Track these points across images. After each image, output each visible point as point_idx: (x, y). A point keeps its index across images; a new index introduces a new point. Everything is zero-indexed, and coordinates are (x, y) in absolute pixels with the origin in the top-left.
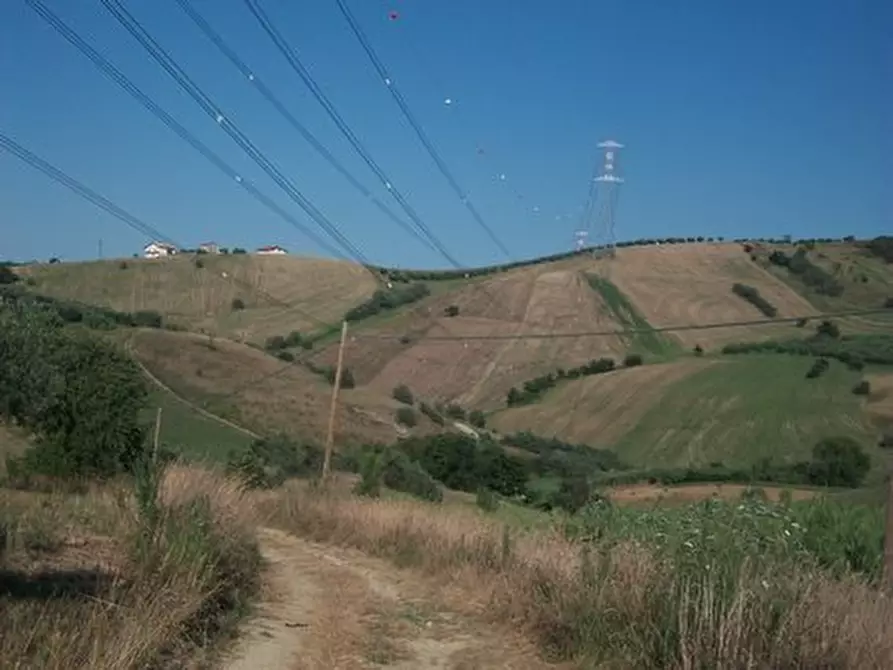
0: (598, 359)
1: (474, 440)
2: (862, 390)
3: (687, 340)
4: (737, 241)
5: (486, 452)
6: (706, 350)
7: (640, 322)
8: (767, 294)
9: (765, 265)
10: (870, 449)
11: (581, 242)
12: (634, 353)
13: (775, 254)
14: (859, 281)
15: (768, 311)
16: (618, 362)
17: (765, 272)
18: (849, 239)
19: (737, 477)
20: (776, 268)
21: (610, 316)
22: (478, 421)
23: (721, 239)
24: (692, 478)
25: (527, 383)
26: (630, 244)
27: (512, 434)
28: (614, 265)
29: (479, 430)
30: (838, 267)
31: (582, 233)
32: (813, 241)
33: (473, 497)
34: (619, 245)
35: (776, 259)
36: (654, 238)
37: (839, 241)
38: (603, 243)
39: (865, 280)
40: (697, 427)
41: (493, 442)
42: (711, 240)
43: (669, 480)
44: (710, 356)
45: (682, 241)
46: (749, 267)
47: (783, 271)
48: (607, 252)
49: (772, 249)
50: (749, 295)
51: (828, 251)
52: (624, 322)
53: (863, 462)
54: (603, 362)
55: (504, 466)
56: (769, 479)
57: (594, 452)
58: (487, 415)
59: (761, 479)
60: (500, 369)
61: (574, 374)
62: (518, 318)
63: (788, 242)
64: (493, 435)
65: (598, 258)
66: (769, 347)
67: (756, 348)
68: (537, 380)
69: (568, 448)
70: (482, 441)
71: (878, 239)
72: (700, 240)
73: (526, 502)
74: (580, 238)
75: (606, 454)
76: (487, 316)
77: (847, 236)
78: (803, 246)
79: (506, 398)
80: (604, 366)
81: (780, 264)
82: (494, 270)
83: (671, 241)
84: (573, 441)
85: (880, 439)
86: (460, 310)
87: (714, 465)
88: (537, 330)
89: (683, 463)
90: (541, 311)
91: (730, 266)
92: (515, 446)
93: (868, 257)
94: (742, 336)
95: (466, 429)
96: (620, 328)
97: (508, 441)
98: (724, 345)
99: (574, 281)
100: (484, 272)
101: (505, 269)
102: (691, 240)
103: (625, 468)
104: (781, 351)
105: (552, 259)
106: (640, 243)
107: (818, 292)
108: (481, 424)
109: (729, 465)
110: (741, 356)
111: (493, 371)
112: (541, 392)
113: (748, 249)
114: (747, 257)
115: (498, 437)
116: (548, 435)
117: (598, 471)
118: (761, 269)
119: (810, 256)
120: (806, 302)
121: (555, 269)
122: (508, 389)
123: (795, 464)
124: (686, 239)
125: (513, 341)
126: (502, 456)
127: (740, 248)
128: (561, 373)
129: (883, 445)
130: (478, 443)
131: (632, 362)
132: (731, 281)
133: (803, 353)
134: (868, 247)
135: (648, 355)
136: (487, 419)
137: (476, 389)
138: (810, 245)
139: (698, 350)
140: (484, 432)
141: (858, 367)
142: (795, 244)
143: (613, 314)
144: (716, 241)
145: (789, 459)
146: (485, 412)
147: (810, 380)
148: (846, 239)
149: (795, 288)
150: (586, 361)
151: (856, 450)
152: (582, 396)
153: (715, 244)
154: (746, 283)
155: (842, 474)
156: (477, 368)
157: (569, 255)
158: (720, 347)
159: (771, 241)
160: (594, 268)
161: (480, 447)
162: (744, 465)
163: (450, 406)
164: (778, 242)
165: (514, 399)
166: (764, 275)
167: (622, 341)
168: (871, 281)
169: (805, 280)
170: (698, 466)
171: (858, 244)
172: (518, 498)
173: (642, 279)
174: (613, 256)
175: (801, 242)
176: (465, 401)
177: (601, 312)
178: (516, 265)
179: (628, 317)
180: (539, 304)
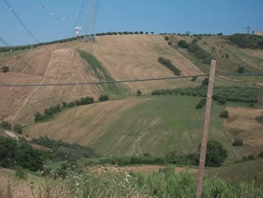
0: (85, 97)
1: (15, 141)
2: (225, 115)
3: (133, 87)
4: (161, 34)
5: (22, 148)
6: (143, 93)
7: (108, 77)
8: (176, 63)
9: (175, 47)
10: (227, 147)
11: (77, 33)
12: (105, 94)
13: (181, 41)
14: (225, 58)
15: (177, 72)
16: (96, 99)
17: (176, 51)
18: (220, 34)
19: (157, 162)
20: (182, 50)
21: (92, 74)
22: (19, 130)
23: (152, 33)
24: (133, 162)
25: (46, 110)
26: (103, 34)
27: (37, 137)
28: (94, 46)
29: (19, 135)
30: (214, 49)
31: (78, 28)
32: (201, 35)
33: (13, 172)
34: (98, 35)
35: (182, 44)
36: (117, 32)
37: (214, 35)
38: (89, 34)
39: (227, 57)
40: (138, 134)
41: (26, 142)
42: (147, 33)
43: (122, 163)
44: (145, 96)
45: (131, 33)
46: (167, 48)
47: (185, 51)
48: (91, 38)
49: (179, 39)
50: (166, 63)
51: (208, 40)
52: (100, 77)
53: (224, 154)
54: (88, 98)
55: (32, 155)
56: (175, 163)
57: (82, 147)
58: (24, 127)
59: (171, 162)
60: (31, 101)
61: (71, 105)
62: (42, 75)
63: (188, 35)
64: (26, 138)
65: (86, 42)
66: (176, 92)
67: (170, 92)
68: (51, 108)
69: (67, 146)
70: (20, 142)
71: (235, 35)
72: (141, 33)
73: (43, 175)
74: (77, 30)
75: (88, 149)
76: (25, 73)
77: (218, 33)
78: (196, 38)
79: (34, 118)
80: (88, 101)
81: (184, 47)
82: (29, 47)
83: (125, 33)
84: (70, 142)
85: (233, 141)
86: (10, 69)
87: (145, 155)
88: (52, 81)
89: (130, 154)
90: (55, 70)
91: (157, 48)
92: (39, 144)
93: (230, 44)
94: (163, 85)
95: (11, 134)
96: (97, 80)
97: (35, 141)
98: (153, 90)
99: (73, 54)
100: (24, 48)
101: (35, 46)
102: (136, 33)
103: (98, 156)
104: (183, 94)
105: (61, 42)
106: (109, 34)
107: (203, 62)
108: (20, 132)
109: (154, 155)
110: (162, 96)
111: (27, 103)
112: (54, 115)
113: (167, 39)
114: (166, 43)
115: (29, 139)
116: (56, 139)
117: (84, 158)
118: (173, 50)
119: (199, 43)
120: (196, 68)
121: (62, 47)
122: (36, 113)
123: (189, 155)
124: (134, 32)
125: (38, 87)
126: (32, 149)
127: (162, 38)
128: (64, 104)
129: (234, 145)
130: (18, 143)
131: (104, 99)
132: (157, 56)
133: (194, 95)
134: (229, 39)
135: (111, 95)
136: (23, 130)
137: (18, 113)
138: (199, 37)
139: (139, 93)
140: (21, 136)
141: (223, 103)
142: (191, 37)
143: (93, 72)
144: (150, 33)
145: (186, 152)
146: (23, 125)
147: (197, 109)
148: (217, 35)
149: (191, 60)
150: (79, 98)
151: (220, 147)
152: (76, 117)
153: (149, 36)
154: (165, 57)
155: (213, 160)
156: (19, 101)
157: (70, 40)
158: (151, 91)
159: (179, 35)
160: (84, 47)
161: (19, 145)
162: (162, 155)
163: (3, 122)
164: (183, 35)
165: (38, 118)
166: (175, 53)
167: (98, 87)
168: (231, 57)
169: (196, 56)
170: (137, 155)
171: (225, 37)
172: (39, 172)
173: (110, 54)
174: (94, 41)
175: (195, 35)
176: (12, 119)
177: (87, 71)
178: (41, 44)
179: (102, 74)
180: (54, 66)
